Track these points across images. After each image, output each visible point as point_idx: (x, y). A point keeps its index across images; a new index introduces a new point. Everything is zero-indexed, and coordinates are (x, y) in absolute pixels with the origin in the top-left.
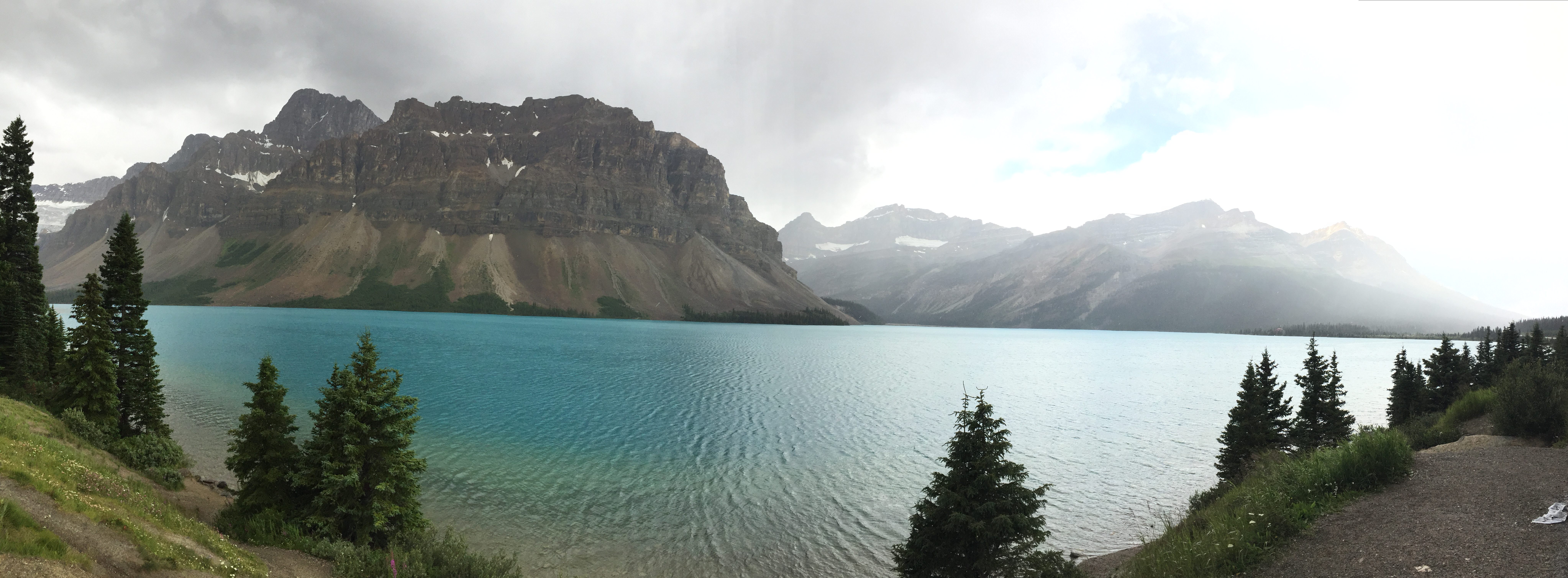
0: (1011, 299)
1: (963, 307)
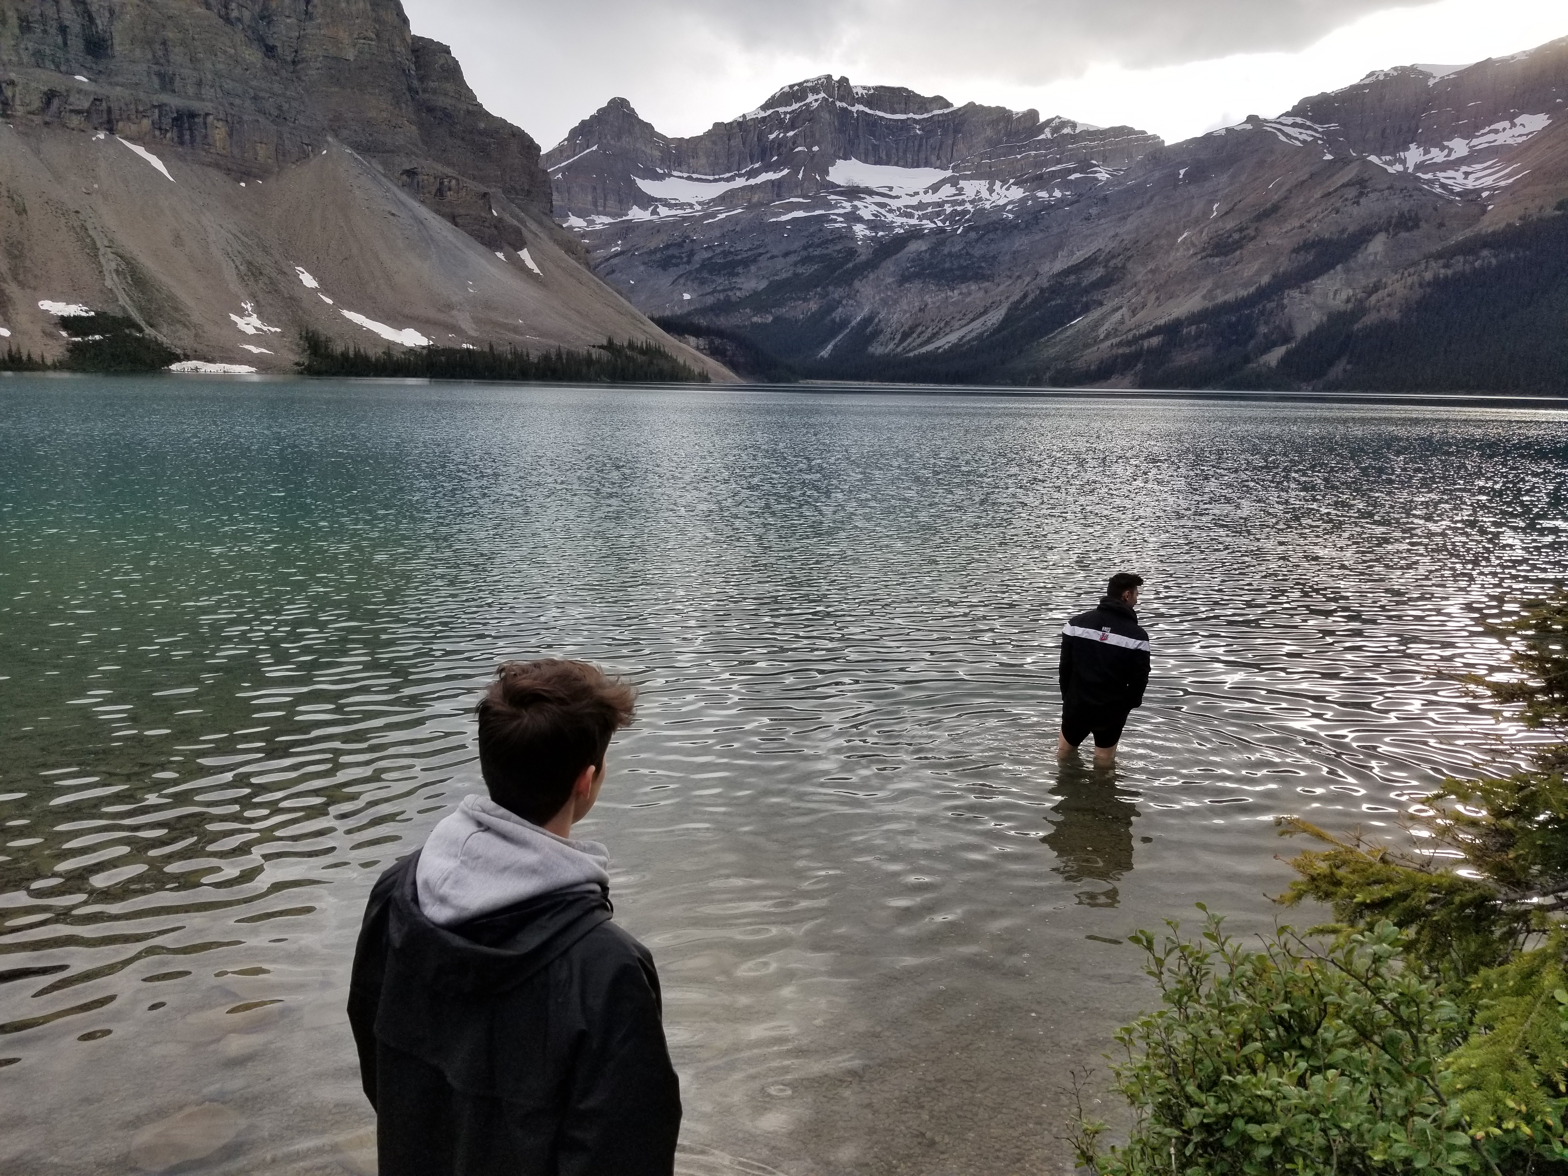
0: (1095, 314)
1: (979, 337)
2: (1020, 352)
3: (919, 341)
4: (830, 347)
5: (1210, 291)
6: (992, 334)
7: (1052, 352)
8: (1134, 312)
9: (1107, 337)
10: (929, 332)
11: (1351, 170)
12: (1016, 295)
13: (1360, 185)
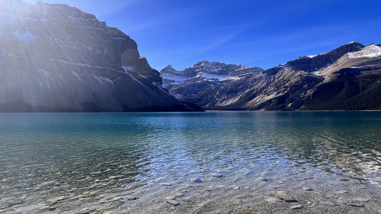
0: (255, 99)
1: (235, 103)
2: (243, 105)
3: (224, 103)
4: (208, 105)
5: (276, 94)
6: (237, 102)
7: (249, 105)
8: (263, 98)
9: (258, 102)
10: (226, 102)
11: (299, 73)
12: (241, 95)
13: (301, 75)
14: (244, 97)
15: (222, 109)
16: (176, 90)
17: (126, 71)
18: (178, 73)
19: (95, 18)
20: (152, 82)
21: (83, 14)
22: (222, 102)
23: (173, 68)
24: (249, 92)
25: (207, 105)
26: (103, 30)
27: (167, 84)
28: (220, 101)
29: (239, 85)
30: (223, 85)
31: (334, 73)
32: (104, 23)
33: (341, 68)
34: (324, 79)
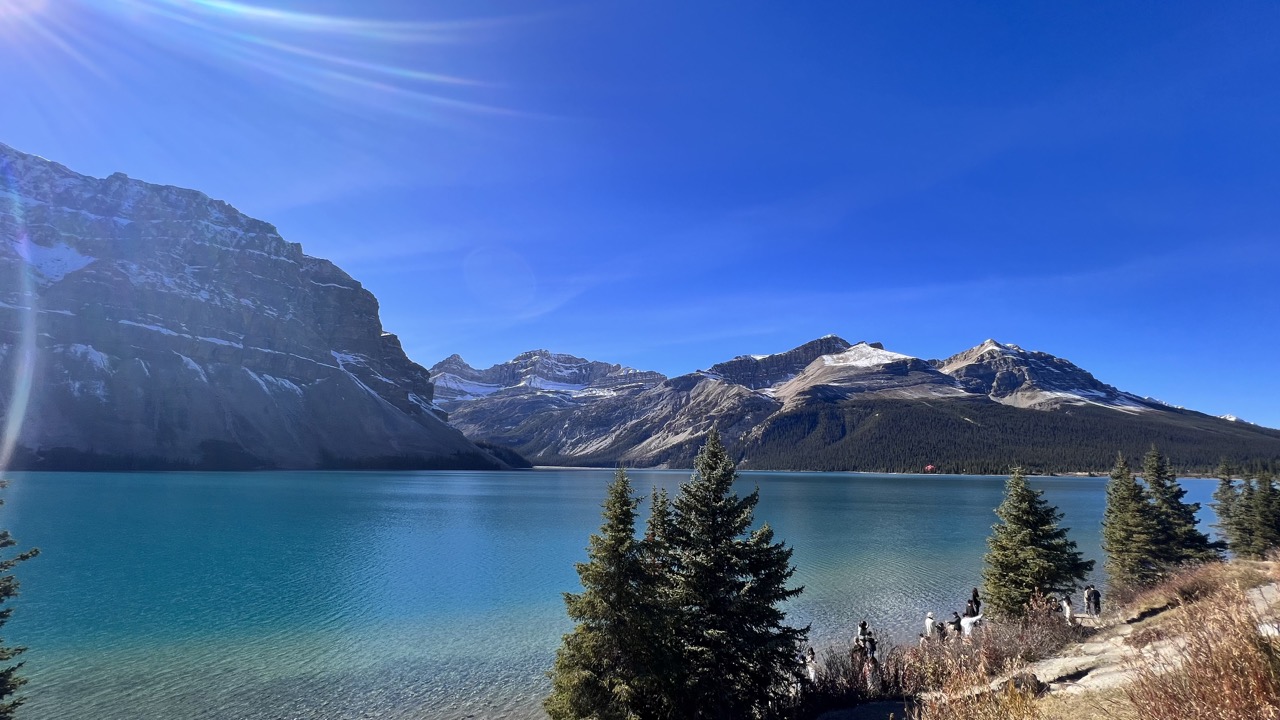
0: (650, 440)
1: (604, 448)
2: (622, 454)
3: (579, 450)
4: (542, 453)
5: (691, 432)
6: (609, 447)
8: (664, 439)
9: (654, 449)
10: (584, 446)
11: (735, 390)
12: (618, 432)
13: (739, 395)
14: (625, 437)
15: (575, 462)
16: (466, 415)
17: (340, 363)
18: (477, 374)
19: (275, 233)
20: (407, 393)
21: (243, 221)
22: (574, 445)
23: (465, 362)
24: (636, 425)
25: (539, 451)
26: (291, 261)
27: (446, 399)
28: (572, 444)
29: (615, 409)
30: (579, 408)
31: (800, 394)
32: (298, 246)
33: (812, 384)
34: (782, 404)
